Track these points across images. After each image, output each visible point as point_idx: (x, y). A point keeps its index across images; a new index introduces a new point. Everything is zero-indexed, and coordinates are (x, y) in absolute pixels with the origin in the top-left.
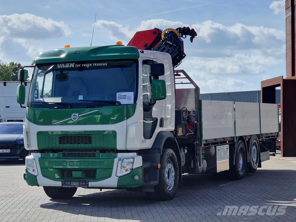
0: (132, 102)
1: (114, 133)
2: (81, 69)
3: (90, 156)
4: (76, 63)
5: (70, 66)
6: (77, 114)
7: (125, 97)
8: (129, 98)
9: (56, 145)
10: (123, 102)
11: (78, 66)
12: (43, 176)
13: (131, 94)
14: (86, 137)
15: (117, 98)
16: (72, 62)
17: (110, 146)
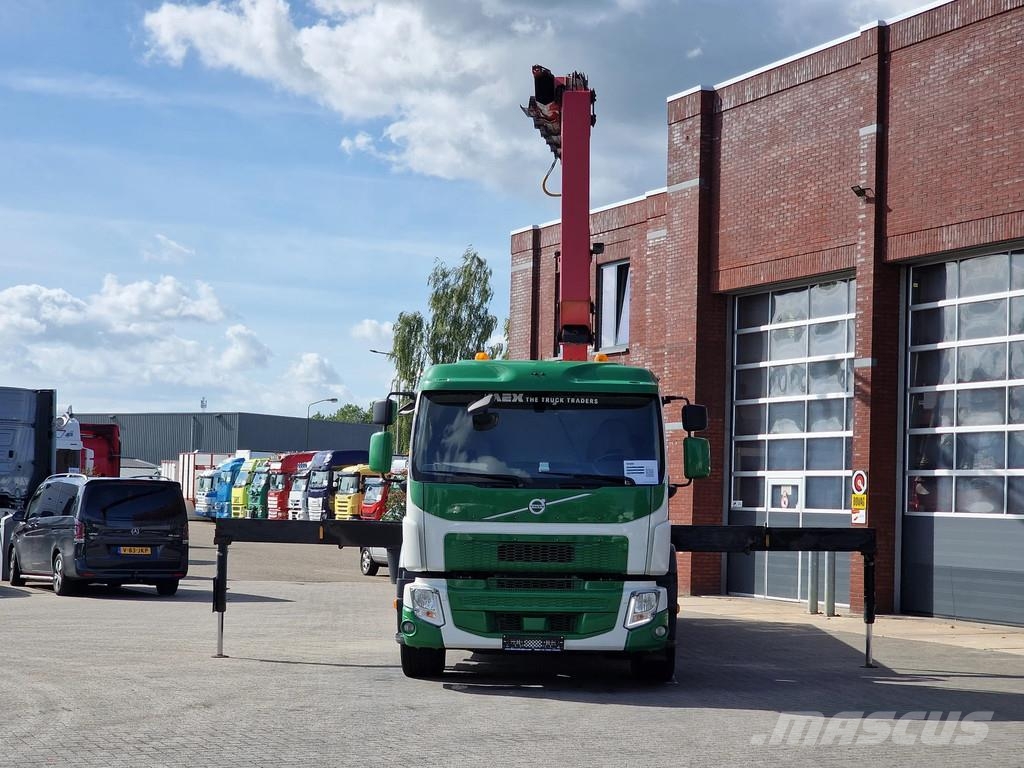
0: (655, 480)
1: (624, 541)
2: (540, 407)
3: (561, 586)
4: (526, 394)
5: (515, 400)
6: (542, 501)
7: (640, 470)
8: (650, 474)
9: (491, 561)
10: (639, 479)
11: (532, 400)
12: (458, 625)
13: (653, 465)
14: (563, 548)
15: (625, 472)
16: (518, 393)
17: (614, 567)
